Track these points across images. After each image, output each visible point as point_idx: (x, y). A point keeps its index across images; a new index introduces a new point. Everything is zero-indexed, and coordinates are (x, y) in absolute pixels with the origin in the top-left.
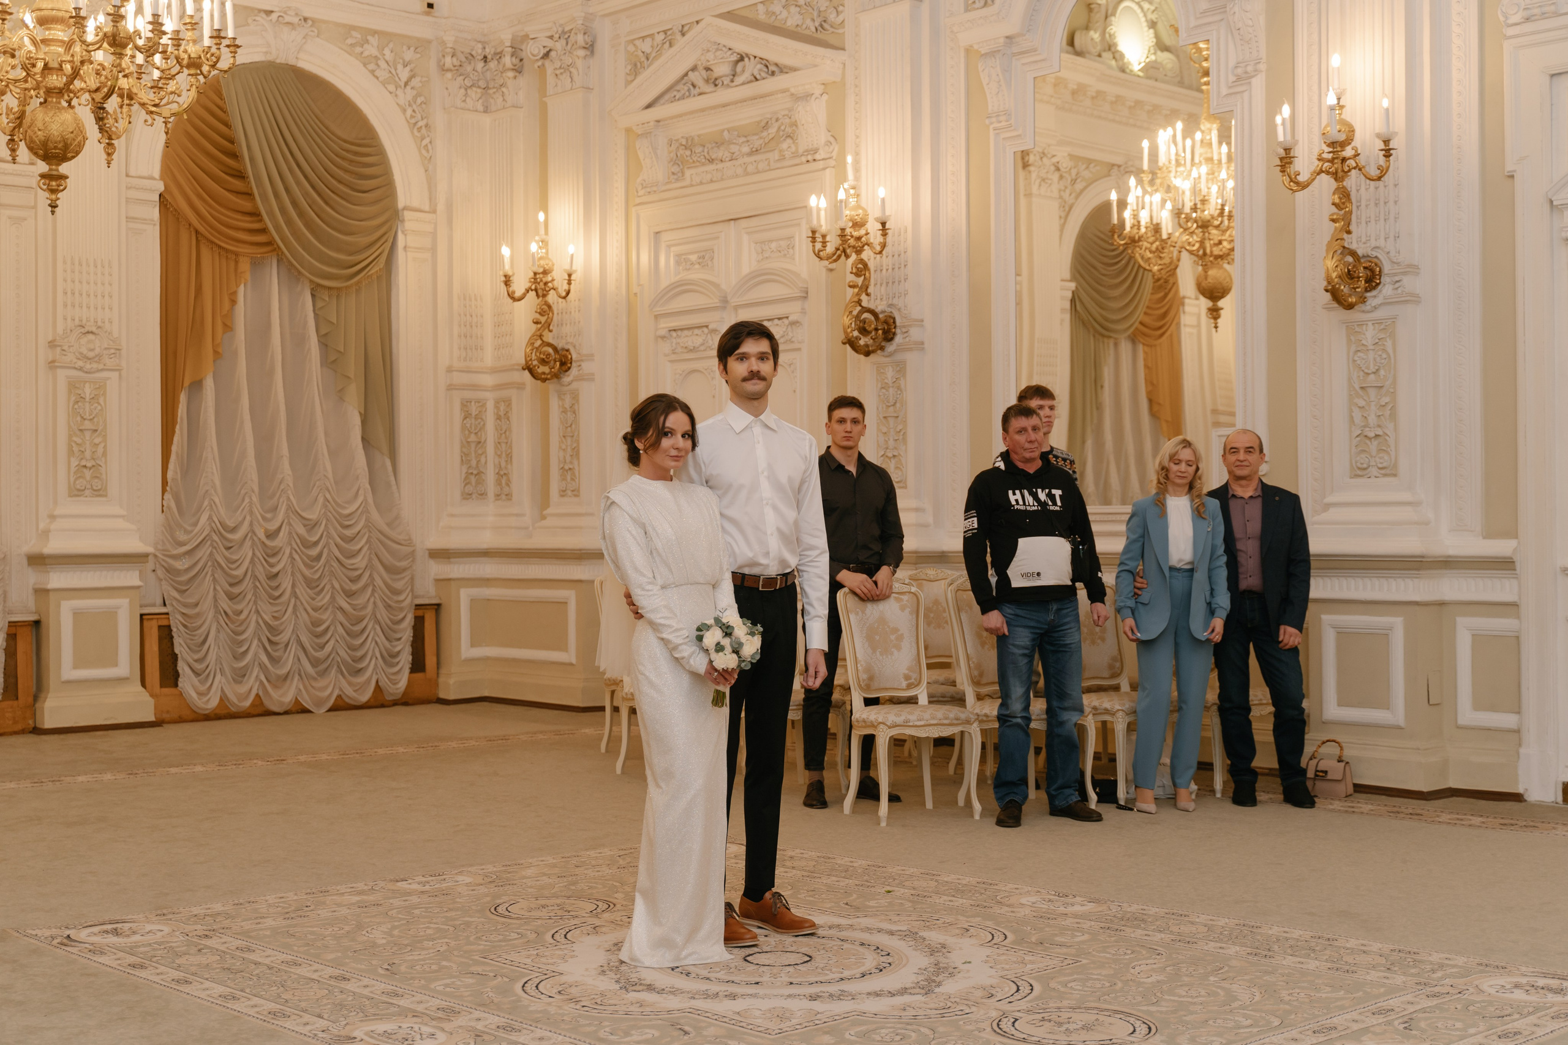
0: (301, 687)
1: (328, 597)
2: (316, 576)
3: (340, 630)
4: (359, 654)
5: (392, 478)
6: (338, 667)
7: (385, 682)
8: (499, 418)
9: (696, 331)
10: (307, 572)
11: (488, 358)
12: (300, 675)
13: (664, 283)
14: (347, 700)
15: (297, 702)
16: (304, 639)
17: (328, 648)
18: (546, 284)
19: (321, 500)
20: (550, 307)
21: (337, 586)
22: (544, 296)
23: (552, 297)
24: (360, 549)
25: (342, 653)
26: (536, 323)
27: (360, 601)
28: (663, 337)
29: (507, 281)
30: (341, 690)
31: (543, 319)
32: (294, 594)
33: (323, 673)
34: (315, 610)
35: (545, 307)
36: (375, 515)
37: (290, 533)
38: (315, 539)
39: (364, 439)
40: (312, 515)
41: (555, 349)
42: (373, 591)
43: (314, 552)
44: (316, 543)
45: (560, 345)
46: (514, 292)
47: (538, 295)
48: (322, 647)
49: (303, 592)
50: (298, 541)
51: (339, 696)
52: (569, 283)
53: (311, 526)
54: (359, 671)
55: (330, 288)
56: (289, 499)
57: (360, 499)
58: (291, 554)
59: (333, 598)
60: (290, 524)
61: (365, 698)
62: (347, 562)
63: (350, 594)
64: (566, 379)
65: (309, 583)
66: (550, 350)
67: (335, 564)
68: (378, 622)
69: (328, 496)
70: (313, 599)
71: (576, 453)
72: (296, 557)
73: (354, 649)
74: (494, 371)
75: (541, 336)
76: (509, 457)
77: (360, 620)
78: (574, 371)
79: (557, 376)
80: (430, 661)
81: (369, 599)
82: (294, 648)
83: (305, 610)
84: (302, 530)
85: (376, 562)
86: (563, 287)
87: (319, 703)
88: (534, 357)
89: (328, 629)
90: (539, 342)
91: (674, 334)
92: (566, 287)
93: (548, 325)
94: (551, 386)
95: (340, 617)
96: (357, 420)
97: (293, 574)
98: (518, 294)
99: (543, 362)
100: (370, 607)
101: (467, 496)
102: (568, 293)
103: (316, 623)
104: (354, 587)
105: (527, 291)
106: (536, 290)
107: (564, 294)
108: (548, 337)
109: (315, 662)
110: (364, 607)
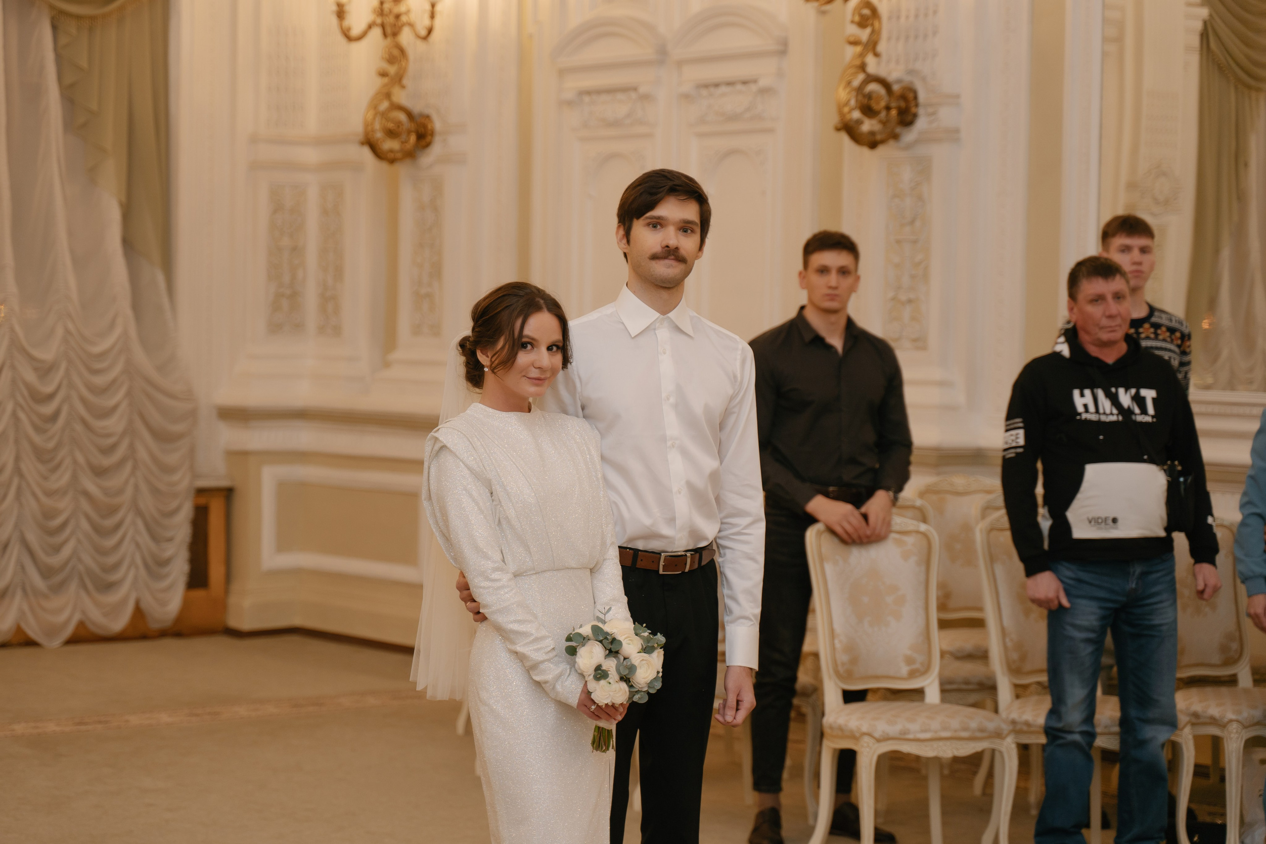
0: (26, 607)
1: (66, 478)
2: (51, 445)
3: (85, 525)
4: (111, 560)
5: (165, 300)
6: (81, 580)
7: (149, 604)
8: (325, 212)
9: (620, 96)
10: (37, 439)
11: (312, 124)
12: (24, 590)
13: (575, 20)
14: (93, 628)
15: (19, 630)
16: (32, 537)
17: (66, 551)
18: (398, 17)
19: (60, 332)
20: (402, 51)
21: (81, 459)
22: (395, 34)
23: (406, 37)
24: (115, 408)
25: (87, 559)
26: (383, 74)
27: (114, 482)
28: (570, 103)
29: (341, 13)
30: (84, 612)
31: (392, 70)
32: (18, 471)
33: (58, 589)
34: (49, 494)
35: (396, 52)
36: (140, 356)
37: (14, 381)
38: (49, 389)
39: (127, 243)
40: (47, 355)
41: (410, 115)
42: (135, 468)
43: (48, 409)
44: (51, 397)
45: (417, 107)
46: (349, 29)
47: (385, 35)
48: (57, 549)
49: (30, 466)
50: (25, 393)
51: (81, 624)
52: (432, 16)
53: (45, 370)
54: (108, 587)
55: (78, 17)
56: (12, 330)
57: (118, 331)
58: (14, 415)
59: (75, 477)
60: (13, 367)
61: (119, 624)
62: (98, 424)
63: (99, 472)
64: (428, 158)
65: (40, 455)
66: (402, 117)
67: (79, 427)
68: (139, 513)
69: (71, 326)
70: (45, 478)
71: (437, 271)
72: (22, 416)
73: (103, 552)
74: (320, 142)
75: (388, 96)
76: (339, 273)
77: (113, 510)
78: (436, 149)
79: (410, 155)
80: (216, 571)
81: (126, 482)
82: (15, 550)
83: (34, 495)
84: (30, 376)
85: (139, 425)
86: (422, 23)
87: (52, 631)
88: (377, 126)
89: (64, 525)
90: (385, 105)
91: (587, 99)
92: (427, 22)
93: (398, 80)
94: (403, 170)
95: (85, 505)
96: (114, 214)
97: (17, 441)
98: (356, 31)
99: (391, 134)
100: (129, 492)
101: (275, 328)
102: (430, 31)
103: (48, 514)
104: (106, 462)
105: (370, 27)
106: (383, 26)
107: (423, 33)
108: (401, 97)
109: (47, 572)
110: (120, 491)
